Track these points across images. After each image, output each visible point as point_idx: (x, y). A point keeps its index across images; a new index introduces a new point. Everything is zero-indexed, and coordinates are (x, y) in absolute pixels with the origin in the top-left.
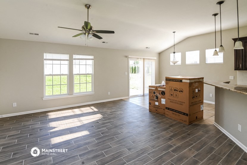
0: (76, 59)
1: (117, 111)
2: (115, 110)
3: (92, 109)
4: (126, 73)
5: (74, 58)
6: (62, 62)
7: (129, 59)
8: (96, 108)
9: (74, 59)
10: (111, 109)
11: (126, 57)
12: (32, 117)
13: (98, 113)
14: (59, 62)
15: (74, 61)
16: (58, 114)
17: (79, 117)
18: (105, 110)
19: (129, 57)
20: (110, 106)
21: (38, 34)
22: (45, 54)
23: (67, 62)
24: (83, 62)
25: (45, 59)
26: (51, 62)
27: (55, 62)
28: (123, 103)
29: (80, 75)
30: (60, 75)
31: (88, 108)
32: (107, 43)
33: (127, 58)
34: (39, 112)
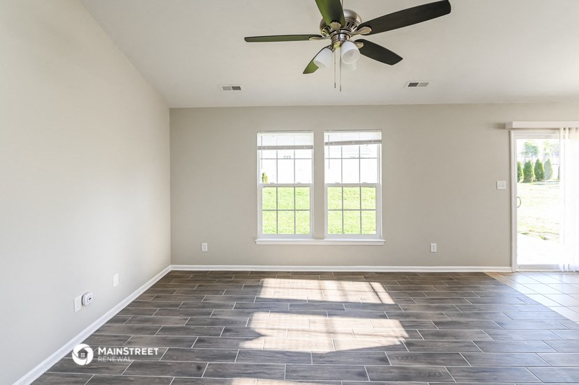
0: (331, 143)
1: (467, 325)
2: (454, 319)
3: (376, 292)
4: (499, 183)
5: (326, 140)
6: (299, 153)
7: (513, 133)
8: (390, 290)
9: (327, 144)
10: (438, 308)
11: (502, 126)
12: (230, 282)
13: (392, 316)
14: (290, 153)
15: (326, 147)
16: (284, 288)
17: (330, 315)
18: (416, 307)
19: (515, 125)
20: (437, 294)
21: (239, 88)
22: (259, 135)
23: (309, 153)
24: (351, 150)
25: (261, 148)
26: (272, 153)
27: (282, 153)
28: (488, 288)
29: (343, 186)
30: (294, 186)
31: (363, 286)
32: (425, 84)
33: (506, 132)
34: (247, 272)
